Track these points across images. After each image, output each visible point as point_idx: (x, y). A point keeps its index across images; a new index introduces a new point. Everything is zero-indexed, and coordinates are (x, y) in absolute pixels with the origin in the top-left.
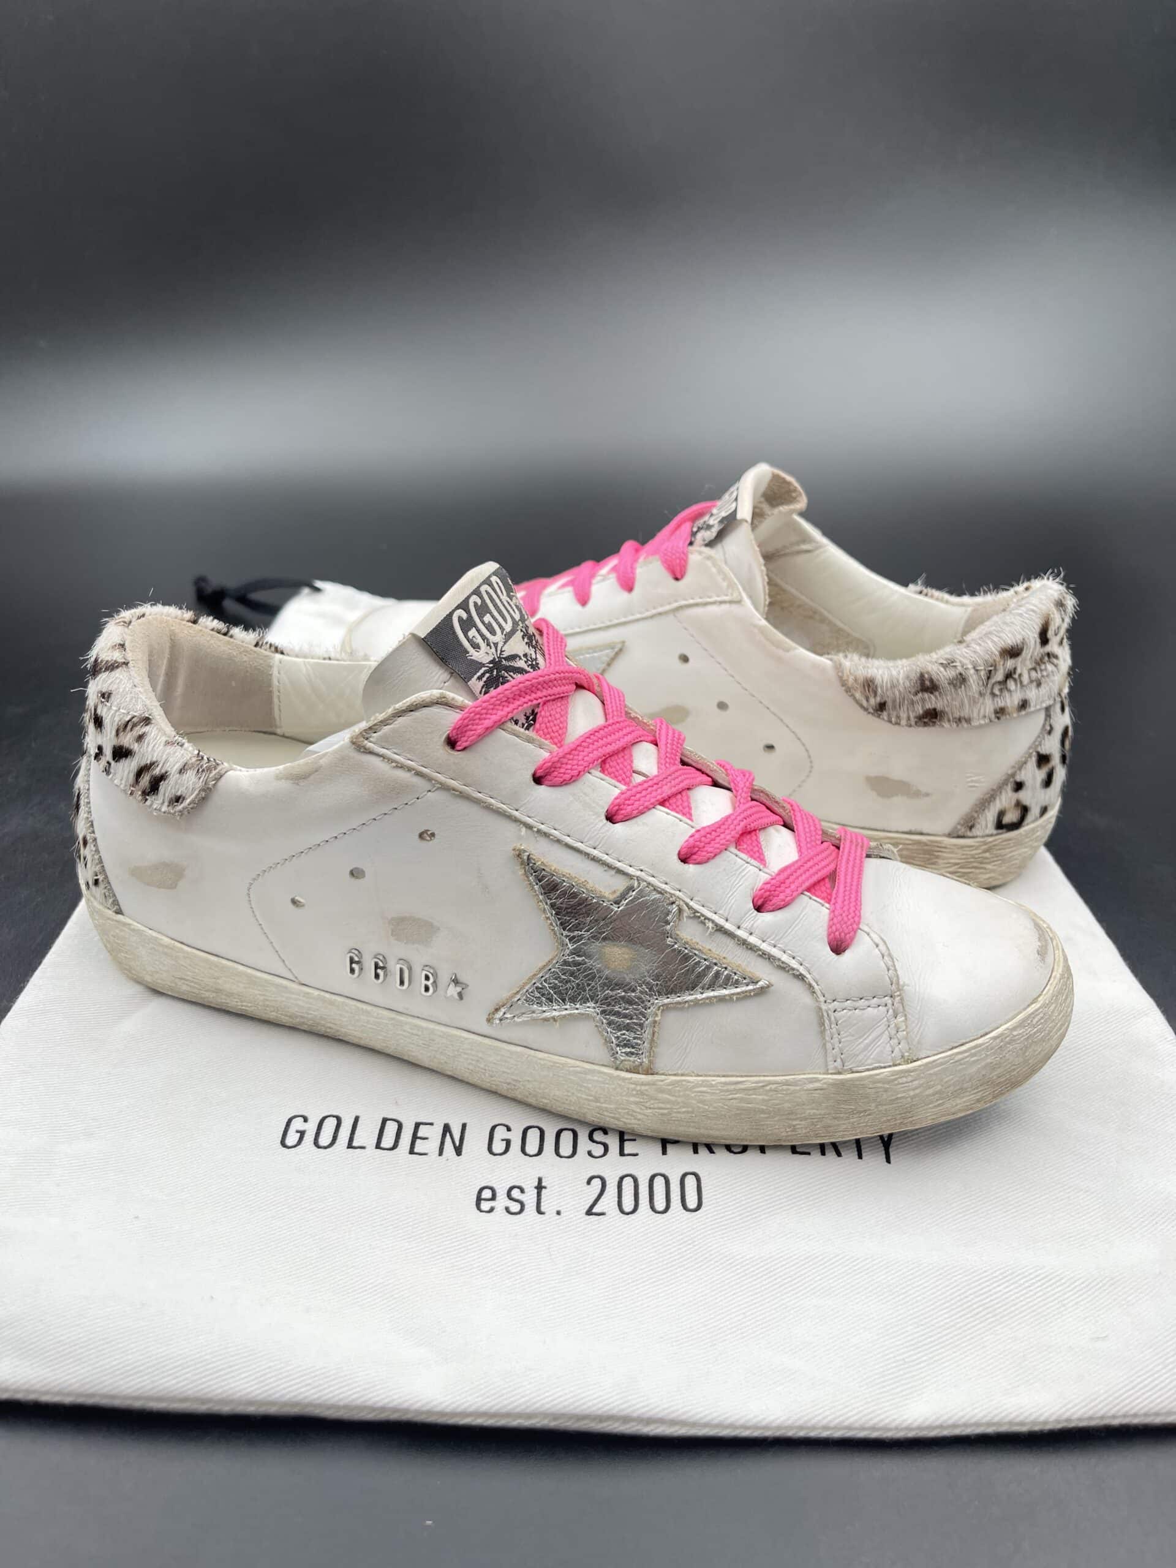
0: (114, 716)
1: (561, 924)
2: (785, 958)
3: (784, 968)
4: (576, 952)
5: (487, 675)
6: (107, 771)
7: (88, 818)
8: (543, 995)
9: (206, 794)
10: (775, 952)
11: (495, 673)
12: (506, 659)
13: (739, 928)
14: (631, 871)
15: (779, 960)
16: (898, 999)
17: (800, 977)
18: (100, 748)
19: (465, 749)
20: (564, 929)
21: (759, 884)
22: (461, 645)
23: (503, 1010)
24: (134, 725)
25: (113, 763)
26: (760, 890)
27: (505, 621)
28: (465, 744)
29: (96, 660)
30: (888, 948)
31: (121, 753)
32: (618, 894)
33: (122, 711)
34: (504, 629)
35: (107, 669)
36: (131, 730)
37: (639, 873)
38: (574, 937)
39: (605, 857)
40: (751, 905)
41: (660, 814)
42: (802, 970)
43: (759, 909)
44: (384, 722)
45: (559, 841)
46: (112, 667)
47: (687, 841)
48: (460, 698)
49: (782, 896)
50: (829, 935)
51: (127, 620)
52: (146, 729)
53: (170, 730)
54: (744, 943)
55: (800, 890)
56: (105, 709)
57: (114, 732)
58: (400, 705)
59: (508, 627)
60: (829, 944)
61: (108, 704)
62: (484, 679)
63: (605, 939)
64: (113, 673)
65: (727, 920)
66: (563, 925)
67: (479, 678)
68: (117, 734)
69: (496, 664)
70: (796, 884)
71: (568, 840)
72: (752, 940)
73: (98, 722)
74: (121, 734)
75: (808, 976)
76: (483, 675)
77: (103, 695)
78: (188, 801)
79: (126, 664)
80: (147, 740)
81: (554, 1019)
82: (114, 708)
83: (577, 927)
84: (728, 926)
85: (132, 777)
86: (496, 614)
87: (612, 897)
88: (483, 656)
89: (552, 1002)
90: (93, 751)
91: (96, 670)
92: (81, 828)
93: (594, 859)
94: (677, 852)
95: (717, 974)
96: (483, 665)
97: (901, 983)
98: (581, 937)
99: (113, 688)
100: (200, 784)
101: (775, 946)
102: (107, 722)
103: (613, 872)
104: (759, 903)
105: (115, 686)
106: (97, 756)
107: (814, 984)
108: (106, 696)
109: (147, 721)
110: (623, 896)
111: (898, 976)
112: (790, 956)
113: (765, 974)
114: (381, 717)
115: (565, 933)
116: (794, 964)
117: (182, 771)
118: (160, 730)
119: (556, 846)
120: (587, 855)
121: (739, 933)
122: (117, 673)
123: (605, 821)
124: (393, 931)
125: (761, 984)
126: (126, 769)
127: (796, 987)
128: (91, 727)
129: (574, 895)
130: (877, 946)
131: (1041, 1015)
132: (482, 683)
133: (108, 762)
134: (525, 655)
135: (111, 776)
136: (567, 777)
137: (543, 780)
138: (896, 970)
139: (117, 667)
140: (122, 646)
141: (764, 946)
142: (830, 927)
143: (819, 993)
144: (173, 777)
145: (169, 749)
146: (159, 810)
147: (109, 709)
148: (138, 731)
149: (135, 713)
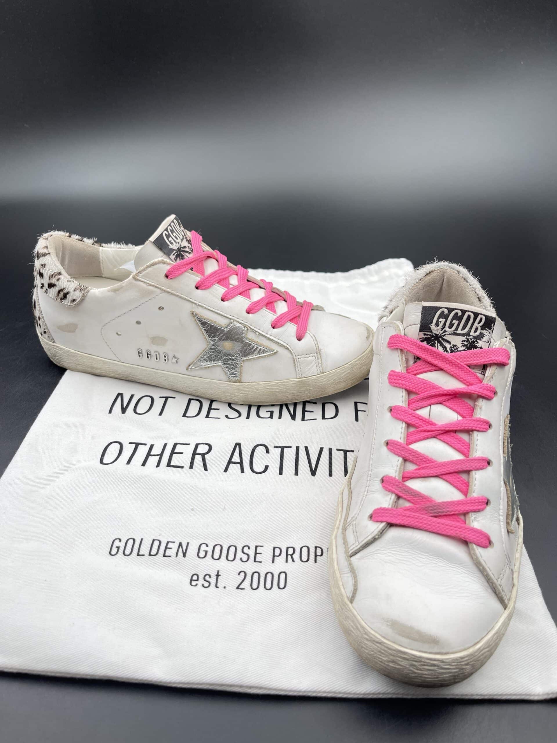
0: (47, 273)
1: (209, 336)
2: (282, 342)
3: (282, 346)
4: (214, 345)
5: (176, 253)
6: (46, 292)
7: (39, 310)
8: (204, 360)
9: (84, 298)
10: (279, 341)
11: (179, 253)
12: (182, 248)
13: (267, 334)
14: (230, 317)
15: (280, 344)
16: (319, 354)
17: (287, 349)
18: (43, 284)
19: (171, 279)
20: (210, 338)
22: (167, 243)
23: (191, 366)
24: (55, 276)
25: (48, 289)
26: (274, 321)
27: (180, 235)
28: (171, 278)
29: (38, 253)
30: (316, 338)
31: (51, 286)
32: (227, 325)
33: (50, 270)
34: (181, 238)
35: (43, 256)
36: (55, 277)
37: (233, 318)
38: (213, 340)
39: (221, 313)
40: (271, 327)
41: (239, 298)
42: (288, 346)
43: (274, 327)
44: (144, 270)
45: (206, 308)
46: (44, 255)
47: (249, 306)
48: (168, 261)
49: (280, 323)
50: (296, 335)
51: (46, 237)
52: (59, 277)
53: (68, 277)
54: (269, 339)
56: (44, 271)
57: (48, 278)
58: (148, 264)
60: (296, 338)
61: (45, 268)
62: (175, 255)
63: (223, 340)
64: (45, 257)
65: (263, 332)
67: (174, 255)
68: (49, 279)
69: (179, 249)
70: (286, 319)
71: (209, 307)
72: (272, 338)
73: (41, 275)
74: (51, 279)
75: (290, 348)
76: (175, 253)
77: (42, 265)
78: (77, 301)
79: (49, 253)
80: (60, 280)
81: (208, 368)
82: (47, 270)
83: (214, 337)
84: (263, 334)
85: (56, 293)
86: (177, 233)
87: (225, 326)
88: (174, 247)
89: (207, 362)
90: (40, 285)
91: (38, 256)
92: (37, 313)
93: (218, 314)
94: (245, 310)
95: (260, 349)
96: (175, 250)
97: (320, 349)
98: (215, 340)
99: (46, 263)
100: (81, 295)
101: (279, 339)
102: (45, 275)
103: (224, 318)
104: (274, 325)
105: (47, 262)
106: (42, 287)
107: (292, 350)
108: (43, 266)
109: (60, 274)
110: (229, 325)
111: (319, 347)
112: (284, 342)
113: (275, 348)
114: (142, 268)
115: (210, 339)
116: (285, 345)
117: (74, 291)
118: (65, 276)
119: (205, 310)
120: (215, 312)
121: (268, 336)
122: (47, 257)
123: (221, 301)
124: (152, 342)
125: (274, 351)
126: (54, 291)
127: (286, 352)
128: (38, 277)
129: (212, 326)
130: (312, 338)
132: (174, 256)
133: (47, 289)
134: (187, 246)
135: (48, 294)
136: (207, 286)
137: (199, 288)
138: (318, 345)
139: (46, 255)
140: (47, 247)
141: (275, 340)
142: (297, 332)
143: (293, 353)
144: (72, 293)
145: (69, 283)
146: (67, 305)
147: (46, 270)
148: (57, 277)
149: (55, 271)
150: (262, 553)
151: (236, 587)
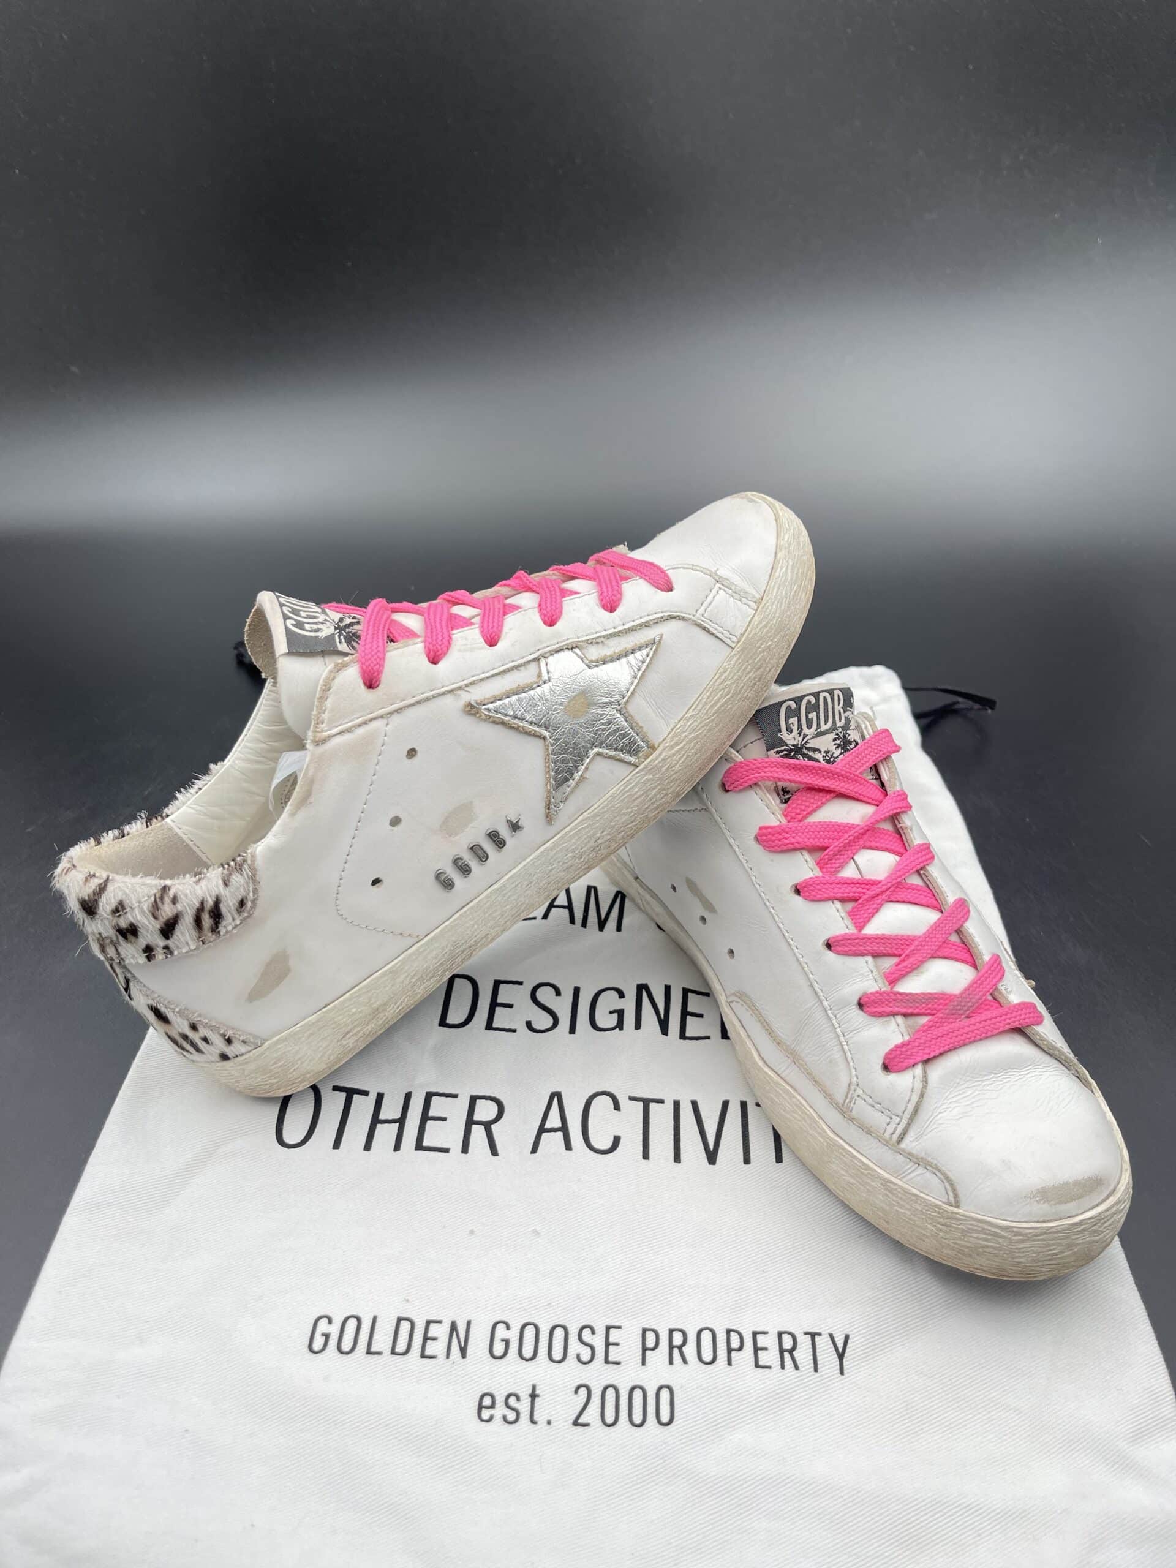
150: (621, 1342)
151: (572, 1421)
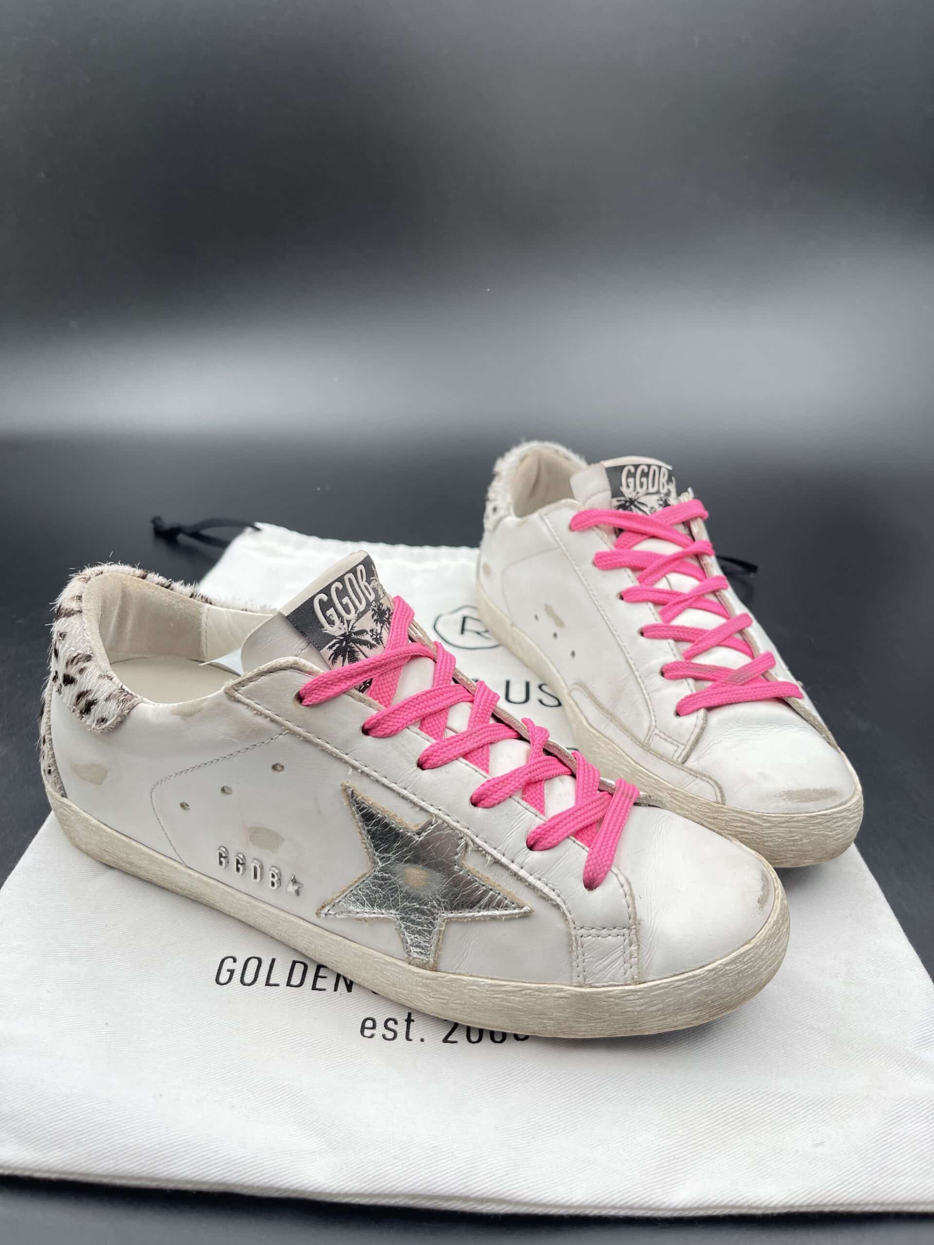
0: (66, 652)
2: (546, 890)
3: (544, 898)
4: (384, 870)
5: (337, 645)
6: (60, 693)
7: (47, 722)
8: (358, 900)
9: (122, 720)
10: (539, 884)
11: (344, 644)
12: (355, 633)
13: (513, 862)
14: (431, 809)
15: (541, 891)
16: (633, 931)
17: (557, 906)
18: (57, 673)
20: (376, 851)
21: (533, 828)
22: (318, 622)
23: (328, 908)
24: (79, 660)
25: (64, 687)
26: (534, 832)
27: (360, 602)
29: (60, 607)
30: (631, 890)
31: (69, 680)
32: (420, 827)
33: (72, 649)
34: (358, 609)
35: (65, 615)
36: (77, 663)
37: (437, 812)
38: (383, 858)
39: (412, 797)
40: (525, 845)
41: (462, 765)
42: (559, 901)
43: (531, 848)
44: (250, 679)
45: (377, 781)
46: (69, 614)
47: (479, 789)
49: (550, 839)
50: (584, 874)
51: (87, 577)
52: (87, 664)
53: (106, 665)
54: (515, 875)
55: (565, 835)
56: (61, 645)
57: (64, 665)
58: (262, 667)
59: (361, 608)
60: (584, 881)
61: (63, 642)
62: (334, 648)
63: (406, 862)
64: (70, 618)
65: (504, 855)
66: (376, 847)
67: (330, 648)
68: (67, 666)
69: (346, 637)
70: (564, 830)
71: (385, 781)
72: (522, 873)
73: (57, 654)
74: (70, 666)
75: (563, 906)
76: (334, 645)
77: (61, 635)
78: (108, 723)
79: (80, 612)
80: (87, 672)
81: (365, 920)
82: (67, 646)
83: (386, 850)
84: (504, 860)
85: (75, 698)
86: (353, 596)
87: (415, 829)
88: (336, 630)
89: (364, 906)
90: (53, 674)
91: (59, 614)
92: (42, 730)
93: (404, 798)
94: (469, 797)
95: (492, 898)
96: (335, 638)
97: (638, 917)
98: (389, 858)
99: (68, 630)
100: (118, 711)
101: (539, 879)
102: (60, 654)
103: (417, 809)
104: (532, 843)
105: (70, 629)
106: (55, 679)
107: (567, 913)
108: (63, 635)
109: (88, 658)
110: (423, 829)
111: (635, 914)
112: (550, 888)
113: (530, 902)
114: (248, 675)
115: (377, 854)
116: (553, 895)
117: (107, 699)
118: (102, 666)
119: (376, 785)
120: (399, 794)
121: (514, 867)
122: (74, 619)
123: (416, 768)
124: (250, 837)
125: (525, 909)
126: (71, 692)
127: (553, 914)
128: (53, 657)
129: (386, 825)
130: (622, 886)
131: (752, 955)
132: (331, 651)
133: (61, 685)
134: (372, 631)
136: (388, 731)
137: (369, 732)
138: (634, 908)
139: (73, 614)
140: (80, 598)
141: (531, 879)
142: (586, 867)
143: (570, 921)
144: (101, 702)
145: (101, 681)
146: (90, 726)
147: (63, 646)
148: (81, 665)
149: (79, 651)
